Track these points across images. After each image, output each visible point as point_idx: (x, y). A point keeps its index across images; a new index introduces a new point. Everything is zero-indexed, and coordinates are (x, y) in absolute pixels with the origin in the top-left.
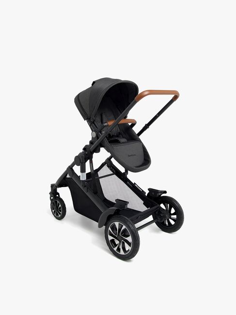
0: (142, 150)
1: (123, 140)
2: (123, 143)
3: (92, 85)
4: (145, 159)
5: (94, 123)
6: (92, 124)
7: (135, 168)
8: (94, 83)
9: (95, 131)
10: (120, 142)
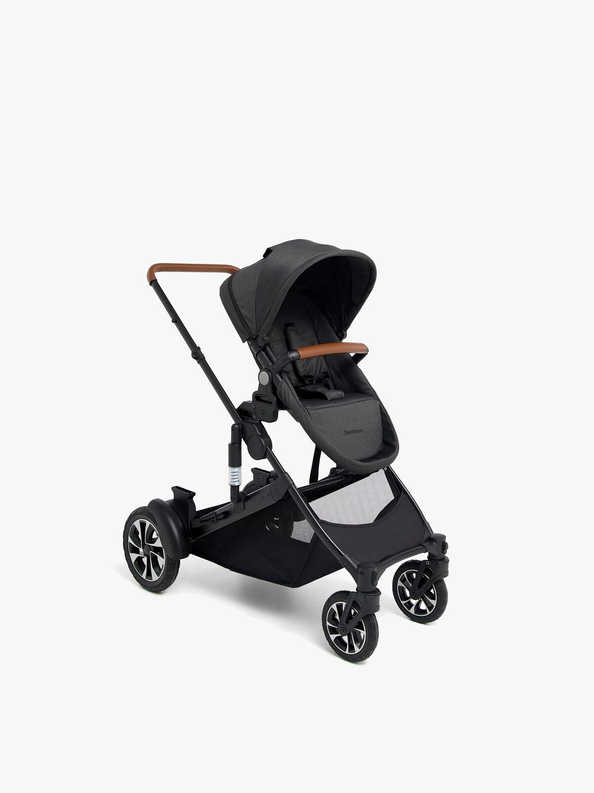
0: (378, 419)
1: (332, 394)
2: (334, 400)
3: (265, 255)
4: (384, 441)
5: (264, 350)
6: (261, 352)
7: (360, 463)
8: (269, 251)
9: (267, 370)
10: (326, 399)
